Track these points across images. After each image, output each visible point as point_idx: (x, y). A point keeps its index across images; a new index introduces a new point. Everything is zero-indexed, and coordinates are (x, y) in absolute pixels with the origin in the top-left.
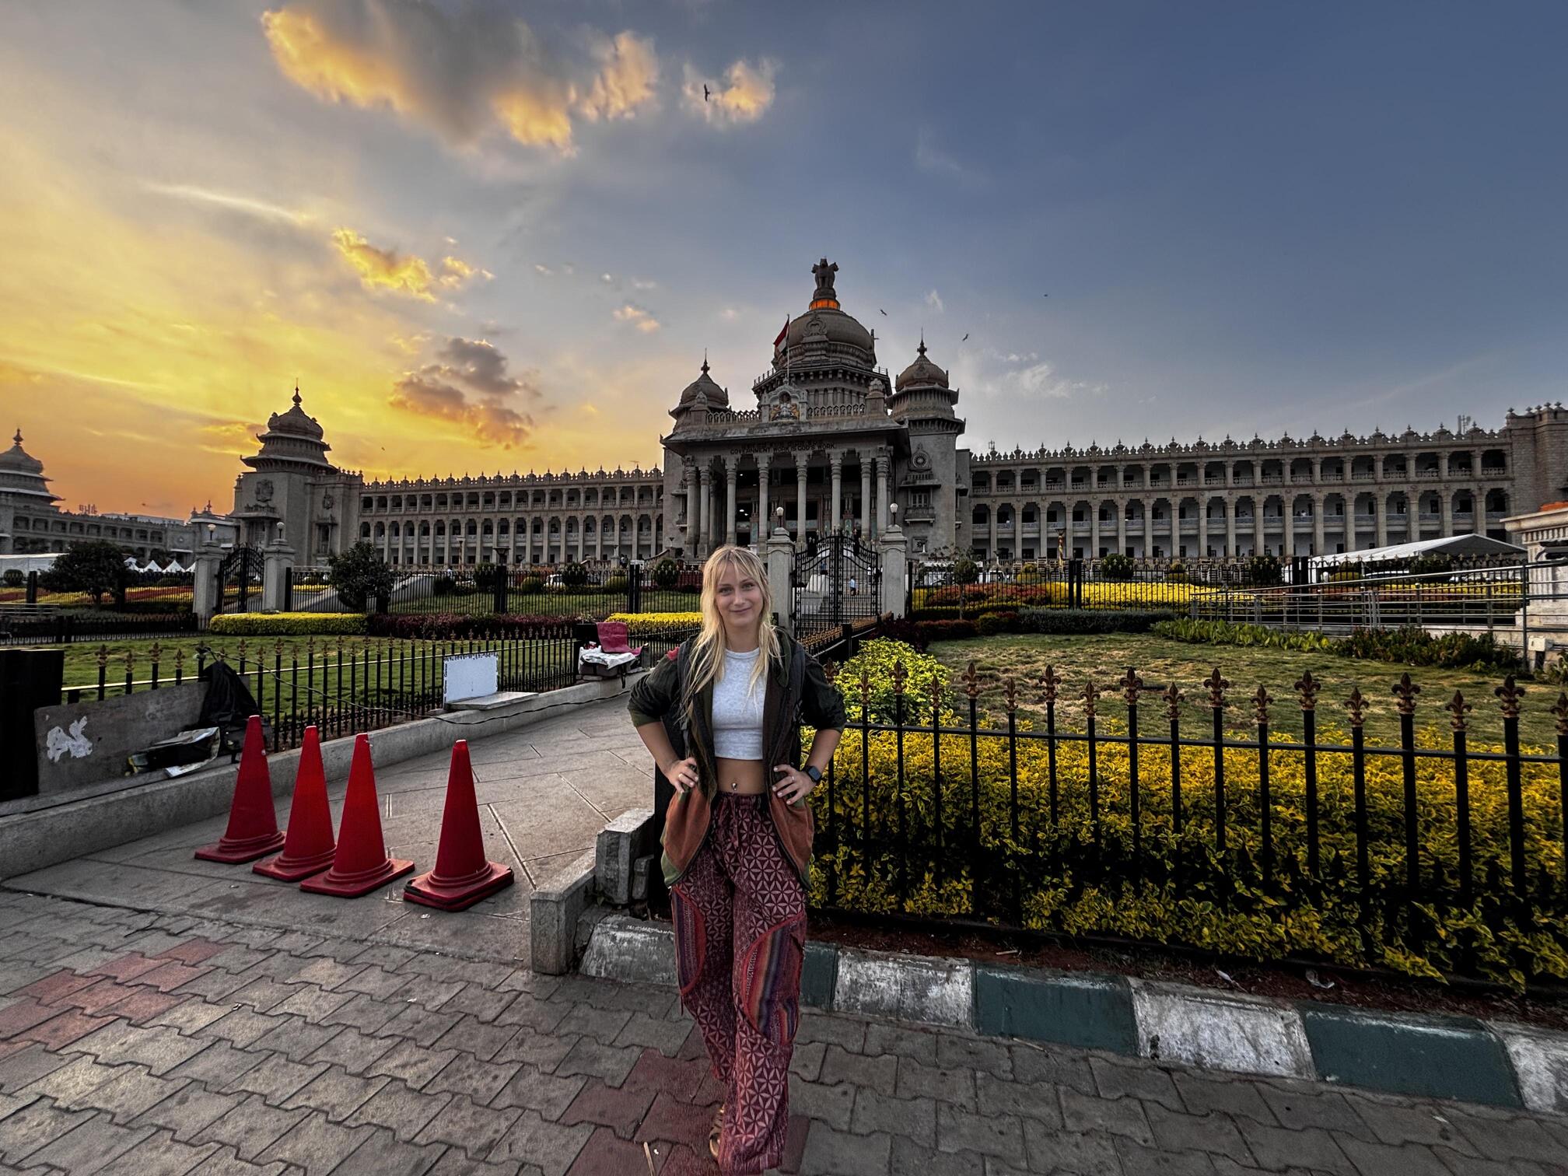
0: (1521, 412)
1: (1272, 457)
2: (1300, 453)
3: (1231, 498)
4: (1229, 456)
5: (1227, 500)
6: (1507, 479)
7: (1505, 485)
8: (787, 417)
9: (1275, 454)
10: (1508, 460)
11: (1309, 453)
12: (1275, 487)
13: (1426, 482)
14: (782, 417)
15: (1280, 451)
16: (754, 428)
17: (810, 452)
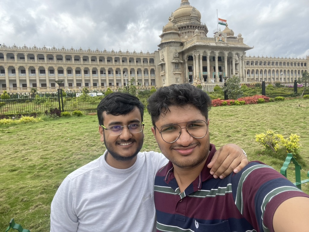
6: (307, 68)
8: (221, 41)
10: (307, 65)
14: (220, 41)
16: (216, 43)
17: (228, 52)
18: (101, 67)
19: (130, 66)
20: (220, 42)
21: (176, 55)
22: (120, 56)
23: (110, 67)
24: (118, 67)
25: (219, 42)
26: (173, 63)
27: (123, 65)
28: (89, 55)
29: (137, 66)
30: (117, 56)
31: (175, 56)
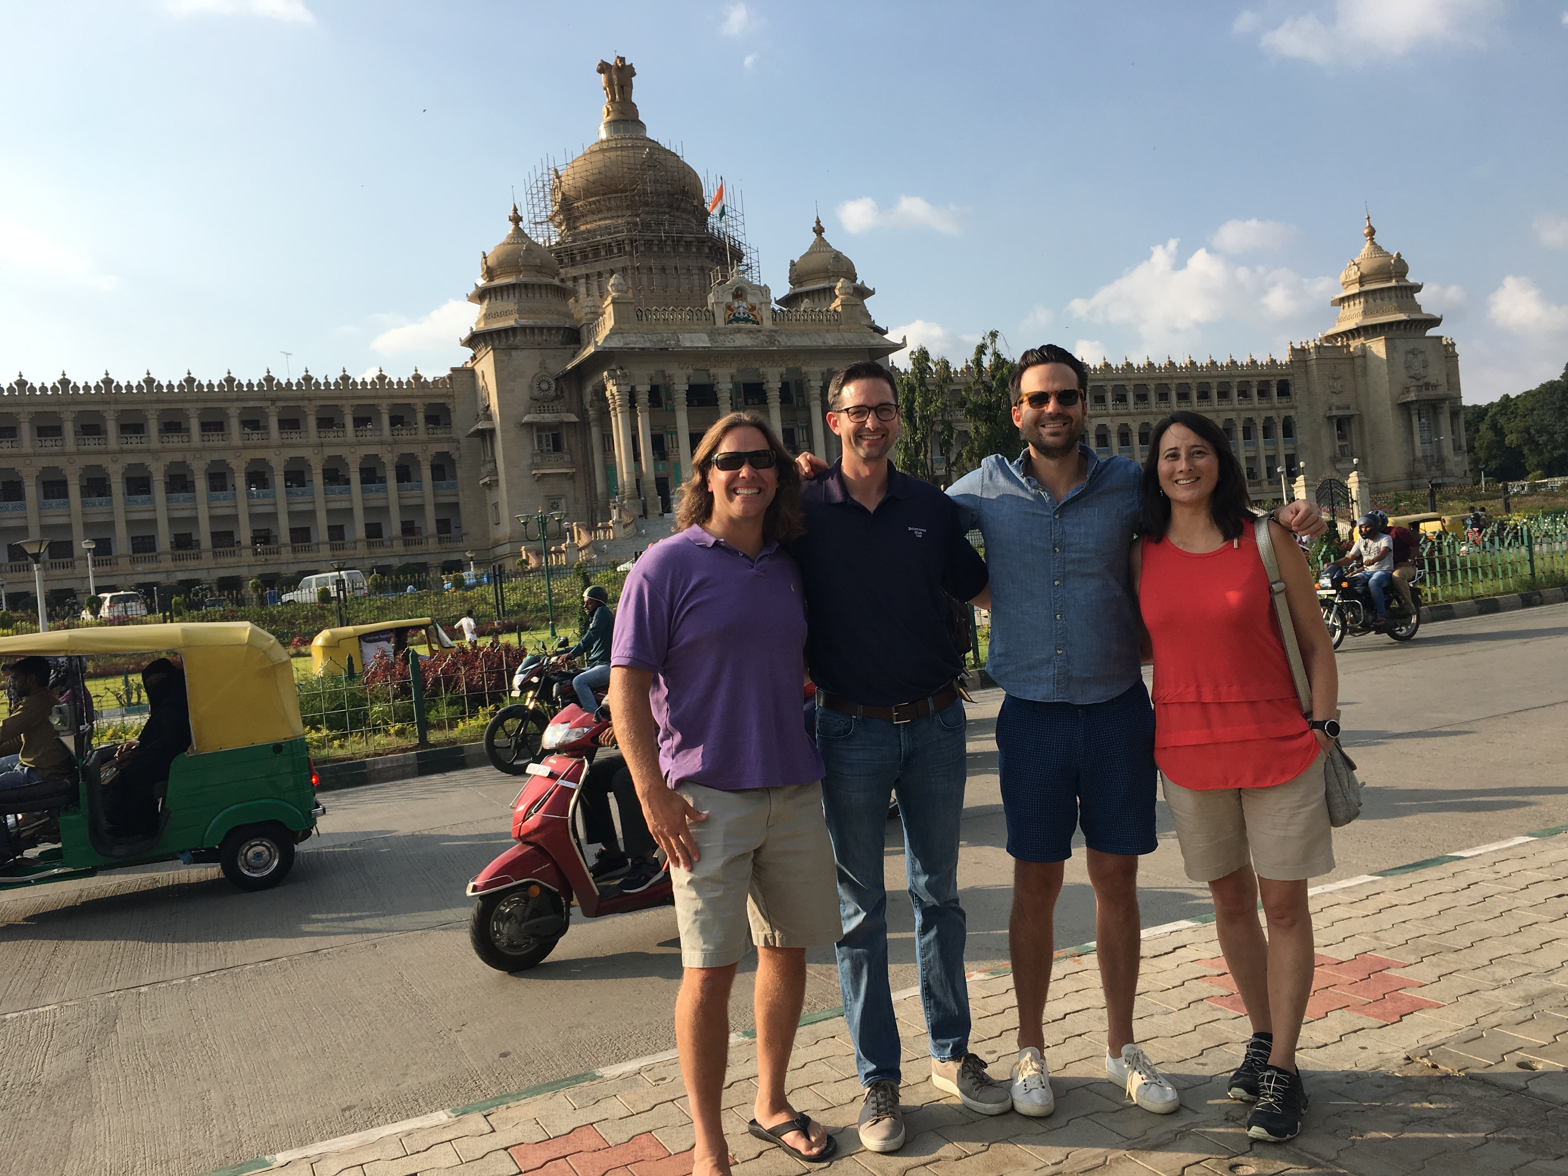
0: (1298, 346)
1: (1140, 382)
2: (1161, 378)
3: (1113, 425)
4: (1109, 380)
5: (1110, 428)
6: (1292, 407)
7: (1292, 413)
8: (747, 320)
9: (1143, 379)
10: (1292, 389)
11: (1166, 378)
12: (1145, 414)
13: (1247, 410)
14: (738, 320)
15: (1146, 376)
16: (713, 334)
17: (783, 370)
18: (169, 458)
19: (322, 445)
20: (742, 325)
21: (544, 386)
22: (269, 403)
23: (216, 456)
24: (259, 454)
25: (735, 325)
26: (529, 425)
27: (283, 446)
28: (107, 407)
29: (360, 444)
30: (251, 404)
31: (537, 393)
